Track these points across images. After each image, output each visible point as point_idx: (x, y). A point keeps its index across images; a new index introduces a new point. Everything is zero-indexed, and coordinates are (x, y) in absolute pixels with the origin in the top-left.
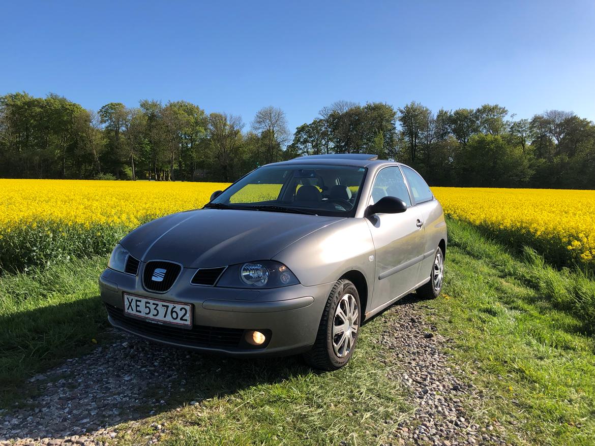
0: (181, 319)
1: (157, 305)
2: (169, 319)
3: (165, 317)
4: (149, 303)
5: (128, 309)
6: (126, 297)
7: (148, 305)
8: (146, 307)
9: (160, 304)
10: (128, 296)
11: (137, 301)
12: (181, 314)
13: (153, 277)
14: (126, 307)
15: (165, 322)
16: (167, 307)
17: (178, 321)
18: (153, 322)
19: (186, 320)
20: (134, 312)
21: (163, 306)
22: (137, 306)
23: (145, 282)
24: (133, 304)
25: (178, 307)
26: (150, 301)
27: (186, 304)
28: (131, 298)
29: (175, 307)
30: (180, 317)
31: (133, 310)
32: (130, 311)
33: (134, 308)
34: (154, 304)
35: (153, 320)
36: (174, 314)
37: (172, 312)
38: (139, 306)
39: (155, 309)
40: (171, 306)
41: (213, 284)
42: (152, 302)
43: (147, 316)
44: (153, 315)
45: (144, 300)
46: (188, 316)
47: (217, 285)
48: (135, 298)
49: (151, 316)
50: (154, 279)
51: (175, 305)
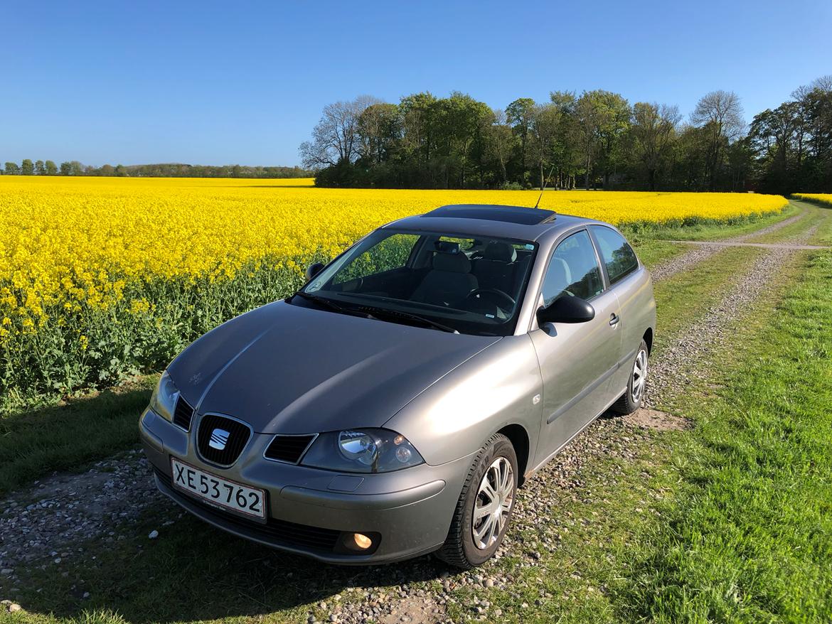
0: (251, 508)
1: (217, 483)
2: (233, 504)
3: (228, 501)
4: (206, 479)
5: (178, 480)
6: (174, 463)
7: (204, 480)
8: (202, 483)
9: (221, 482)
10: (178, 463)
11: (189, 471)
12: (251, 500)
13: (211, 441)
14: (175, 477)
15: (228, 508)
16: (231, 488)
17: (247, 510)
18: (212, 505)
19: (258, 511)
20: (186, 486)
21: (225, 485)
22: (190, 479)
23: (199, 445)
24: (185, 474)
25: (246, 492)
26: (207, 476)
27: (257, 488)
28: (181, 465)
29: (242, 490)
30: (249, 504)
31: (184, 483)
32: (180, 483)
33: (186, 480)
34: (212, 481)
35: (212, 502)
36: (241, 499)
37: (238, 496)
38: (192, 479)
39: (214, 488)
40: (236, 488)
41: (295, 461)
42: (210, 477)
43: (204, 495)
44: (212, 496)
45: (199, 473)
46: (260, 505)
47: (302, 463)
48: (187, 468)
49: (208, 496)
50: (212, 444)
51: (242, 488)
